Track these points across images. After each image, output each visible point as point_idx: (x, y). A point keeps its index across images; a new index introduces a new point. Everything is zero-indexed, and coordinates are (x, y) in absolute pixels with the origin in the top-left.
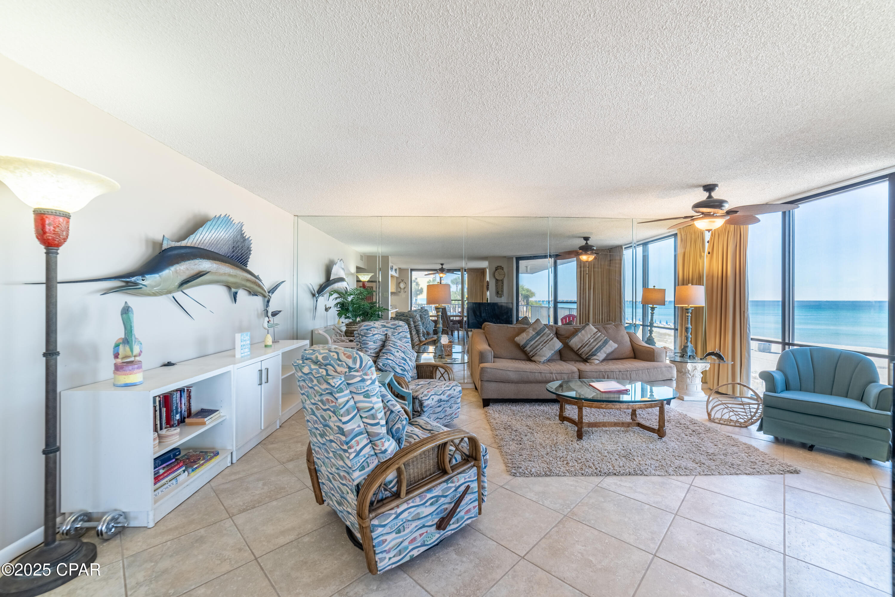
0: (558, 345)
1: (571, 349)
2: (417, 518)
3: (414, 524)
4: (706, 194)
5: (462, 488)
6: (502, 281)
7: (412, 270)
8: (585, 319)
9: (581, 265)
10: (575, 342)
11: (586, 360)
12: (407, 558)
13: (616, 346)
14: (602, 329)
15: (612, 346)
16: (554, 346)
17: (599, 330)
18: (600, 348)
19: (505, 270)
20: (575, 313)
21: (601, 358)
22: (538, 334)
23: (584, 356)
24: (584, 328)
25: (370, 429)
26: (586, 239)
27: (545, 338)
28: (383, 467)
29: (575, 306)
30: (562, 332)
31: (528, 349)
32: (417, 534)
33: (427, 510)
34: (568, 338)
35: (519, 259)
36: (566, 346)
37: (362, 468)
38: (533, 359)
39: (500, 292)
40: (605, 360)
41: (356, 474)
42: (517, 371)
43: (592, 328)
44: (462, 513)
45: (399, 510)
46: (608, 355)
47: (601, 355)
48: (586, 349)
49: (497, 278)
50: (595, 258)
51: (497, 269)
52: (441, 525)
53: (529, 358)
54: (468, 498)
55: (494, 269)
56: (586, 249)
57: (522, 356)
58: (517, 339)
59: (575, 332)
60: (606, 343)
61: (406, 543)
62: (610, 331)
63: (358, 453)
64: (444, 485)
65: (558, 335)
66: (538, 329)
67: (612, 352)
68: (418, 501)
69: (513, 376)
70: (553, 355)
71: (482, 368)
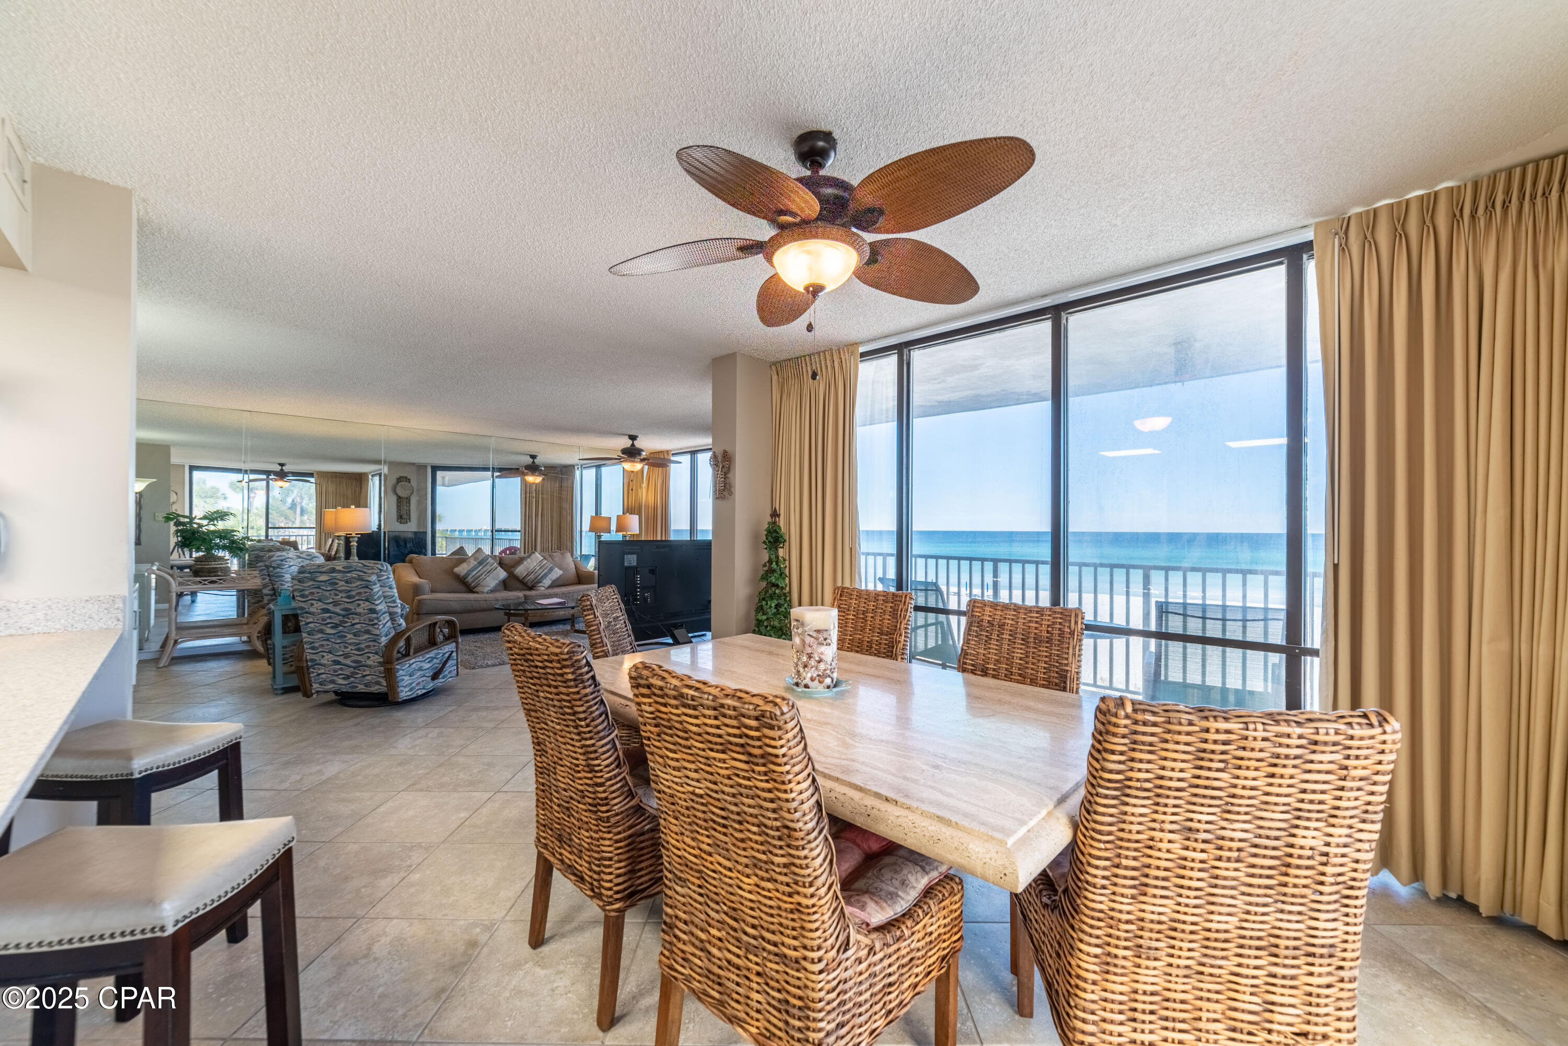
0: (502, 574)
1: (516, 578)
2: (420, 669)
3: (419, 673)
4: (630, 442)
5: (447, 655)
6: (408, 499)
7: (192, 468)
8: (530, 546)
9: (526, 487)
10: (520, 571)
11: (531, 588)
12: (414, 695)
13: (561, 572)
14: (548, 557)
15: (557, 573)
16: (498, 575)
17: (545, 558)
18: (545, 575)
19: (414, 483)
20: (517, 544)
21: (547, 585)
22: (480, 563)
23: (530, 584)
24: (529, 556)
25: (391, 610)
26: (533, 457)
27: (488, 568)
28: (398, 635)
29: (518, 536)
30: (506, 561)
31: (469, 579)
32: (420, 680)
33: (427, 666)
34: (513, 567)
35: (435, 469)
36: (512, 575)
37: (386, 636)
38: (475, 590)
39: (405, 516)
40: (550, 587)
41: (383, 639)
42: (460, 601)
43: (538, 556)
44: (446, 673)
45: (411, 662)
46: (554, 581)
47: (547, 582)
48: (532, 577)
49: (400, 493)
50: (543, 479)
51: (400, 480)
52: (435, 677)
53: (470, 589)
54: (450, 662)
55: (394, 481)
56: (533, 468)
57: (463, 588)
58: (456, 570)
59: (520, 561)
60: (551, 570)
61: (414, 685)
62: (556, 559)
63: (384, 625)
64: (436, 651)
65: (501, 564)
66: (481, 558)
67: (558, 579)
68: (421, 658)
69: (456, 606)
70: (497, 585)
71: (420, 601)
